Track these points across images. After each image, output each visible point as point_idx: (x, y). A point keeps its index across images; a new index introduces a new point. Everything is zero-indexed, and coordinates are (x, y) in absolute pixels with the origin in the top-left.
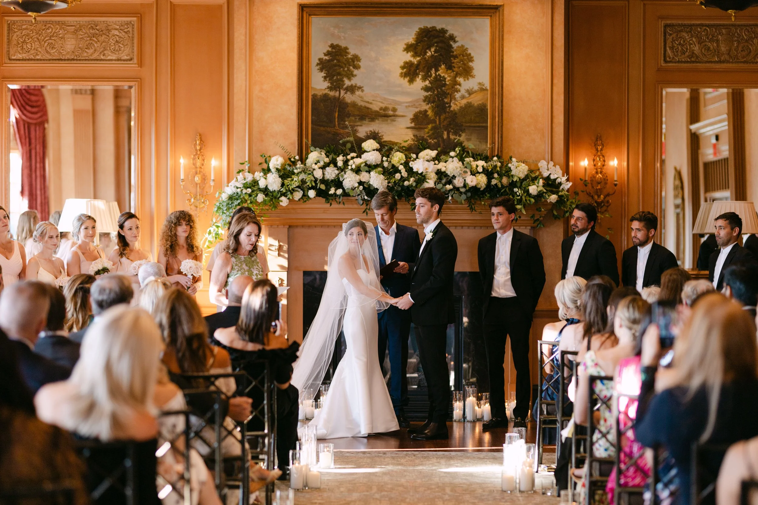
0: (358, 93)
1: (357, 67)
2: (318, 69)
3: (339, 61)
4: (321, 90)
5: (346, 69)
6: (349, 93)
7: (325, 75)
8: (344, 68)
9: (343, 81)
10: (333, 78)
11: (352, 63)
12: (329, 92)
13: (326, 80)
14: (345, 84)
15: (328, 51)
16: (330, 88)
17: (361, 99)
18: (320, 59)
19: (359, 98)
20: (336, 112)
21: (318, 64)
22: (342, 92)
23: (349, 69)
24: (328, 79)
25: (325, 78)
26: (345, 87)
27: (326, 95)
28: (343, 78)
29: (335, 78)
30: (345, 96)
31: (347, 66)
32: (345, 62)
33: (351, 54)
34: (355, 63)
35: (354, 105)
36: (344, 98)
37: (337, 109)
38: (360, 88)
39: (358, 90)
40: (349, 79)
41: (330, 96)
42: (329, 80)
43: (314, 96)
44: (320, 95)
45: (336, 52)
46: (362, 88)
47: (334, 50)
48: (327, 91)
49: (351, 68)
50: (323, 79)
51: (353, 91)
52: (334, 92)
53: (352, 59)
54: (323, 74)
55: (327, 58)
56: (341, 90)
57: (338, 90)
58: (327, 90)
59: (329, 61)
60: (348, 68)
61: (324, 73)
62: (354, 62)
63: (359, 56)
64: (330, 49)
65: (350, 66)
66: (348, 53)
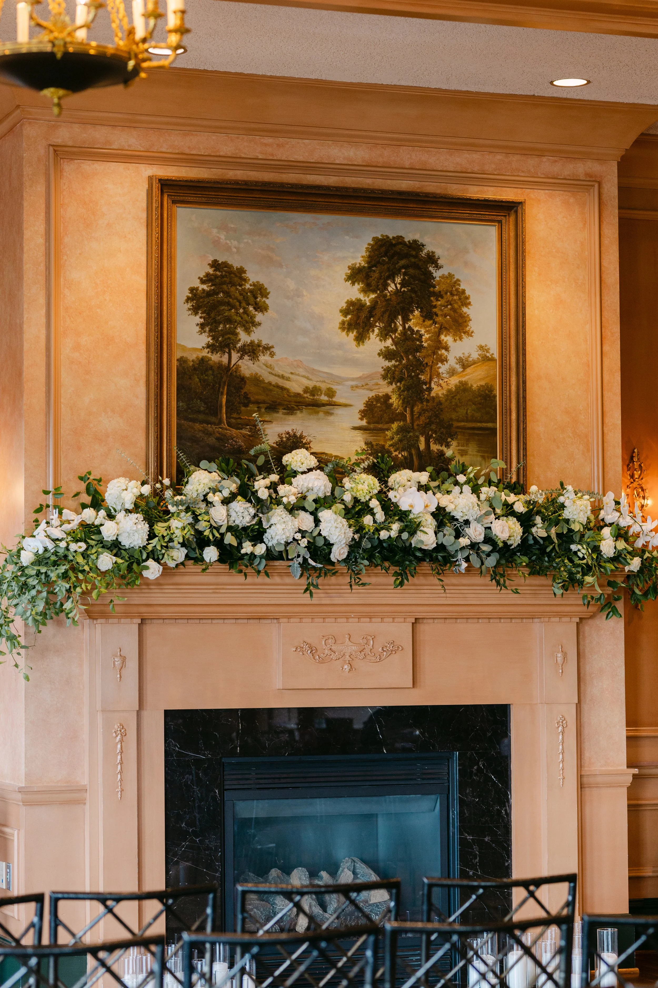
0: (264, 358)
1: (262, 308)
2: (189, 309)
3: (227, 294)
4: (195, 350)
5: (241, 311)
6: (246, 357)
7: (202, 320)
8: (237, 309)
9: (237, 334)
10: (217, 327)
11: (252, 300)
12: (209, 355)
13: (205, 332)
14: (239, 340)
15: (208, 275)
16: (212, 348)
17: (269, 370)
18: (192, 290)
19: (264, 367)
20: (222, 394)
21: (188, 300)
22: (235, 356)
23: (246, 312)
24: (207, 329)
25: (202, 326)
26: (239, 345)
27: (203, 361)
28: (236, 328)
29: (220, 329)
30: (240, 363)
31: (244, 304)
32: (241, 298)
33: (251, 282)
34: (258, 300)
35: (256, 380)
36: (238, 367)
37: (226, 387)
38: (267, 348)
39: (263, 352)
40: (248, 331)
41: (210, 362)
42: (210, 331)
43: (182, 361)
44: (193, 361)
45: (222, 277)
46: (272, 350)
47: (218, 273)
48: (205, 353)
49: (251, 308)
50: (198, 329)
51: (254, 353)
52: (218, 355)
53: (251, 291)
54: (198, 319)
55: (205, 287)
56: (232, 351)
57: (227, 350)
58: (206, 350)
59: (209, 294)
60: (244, 308)
61: (201, 317)
62: (256, 298)
63: (266, 286)
64: (211, 271)
65: (248, 304)
66: (245, 280)
